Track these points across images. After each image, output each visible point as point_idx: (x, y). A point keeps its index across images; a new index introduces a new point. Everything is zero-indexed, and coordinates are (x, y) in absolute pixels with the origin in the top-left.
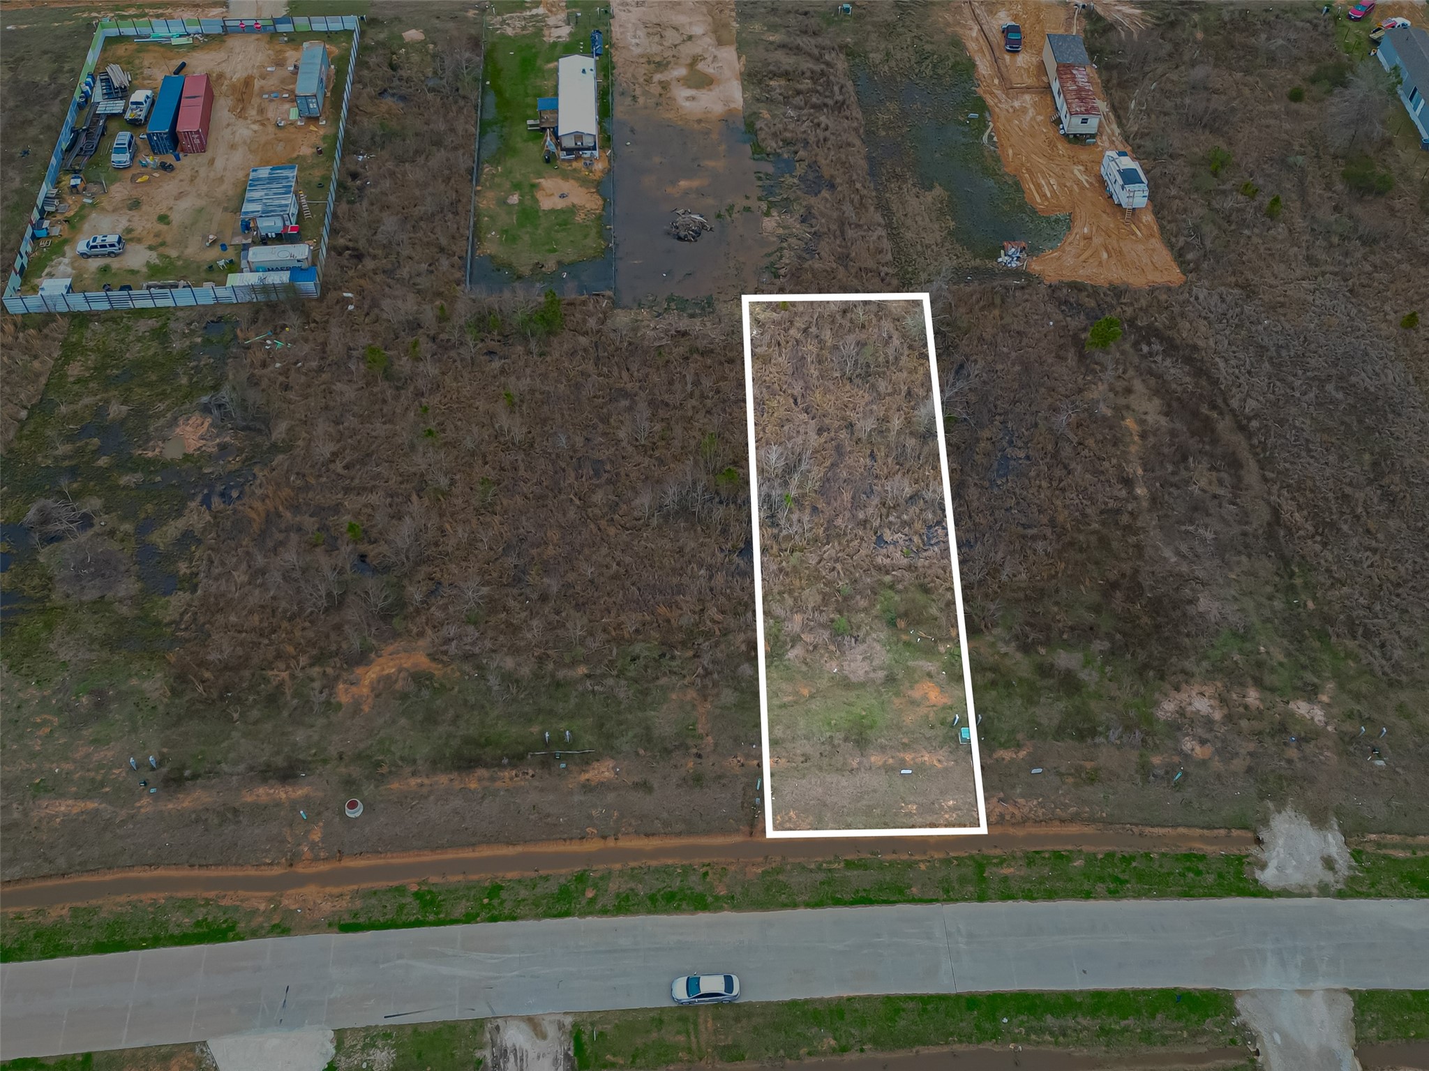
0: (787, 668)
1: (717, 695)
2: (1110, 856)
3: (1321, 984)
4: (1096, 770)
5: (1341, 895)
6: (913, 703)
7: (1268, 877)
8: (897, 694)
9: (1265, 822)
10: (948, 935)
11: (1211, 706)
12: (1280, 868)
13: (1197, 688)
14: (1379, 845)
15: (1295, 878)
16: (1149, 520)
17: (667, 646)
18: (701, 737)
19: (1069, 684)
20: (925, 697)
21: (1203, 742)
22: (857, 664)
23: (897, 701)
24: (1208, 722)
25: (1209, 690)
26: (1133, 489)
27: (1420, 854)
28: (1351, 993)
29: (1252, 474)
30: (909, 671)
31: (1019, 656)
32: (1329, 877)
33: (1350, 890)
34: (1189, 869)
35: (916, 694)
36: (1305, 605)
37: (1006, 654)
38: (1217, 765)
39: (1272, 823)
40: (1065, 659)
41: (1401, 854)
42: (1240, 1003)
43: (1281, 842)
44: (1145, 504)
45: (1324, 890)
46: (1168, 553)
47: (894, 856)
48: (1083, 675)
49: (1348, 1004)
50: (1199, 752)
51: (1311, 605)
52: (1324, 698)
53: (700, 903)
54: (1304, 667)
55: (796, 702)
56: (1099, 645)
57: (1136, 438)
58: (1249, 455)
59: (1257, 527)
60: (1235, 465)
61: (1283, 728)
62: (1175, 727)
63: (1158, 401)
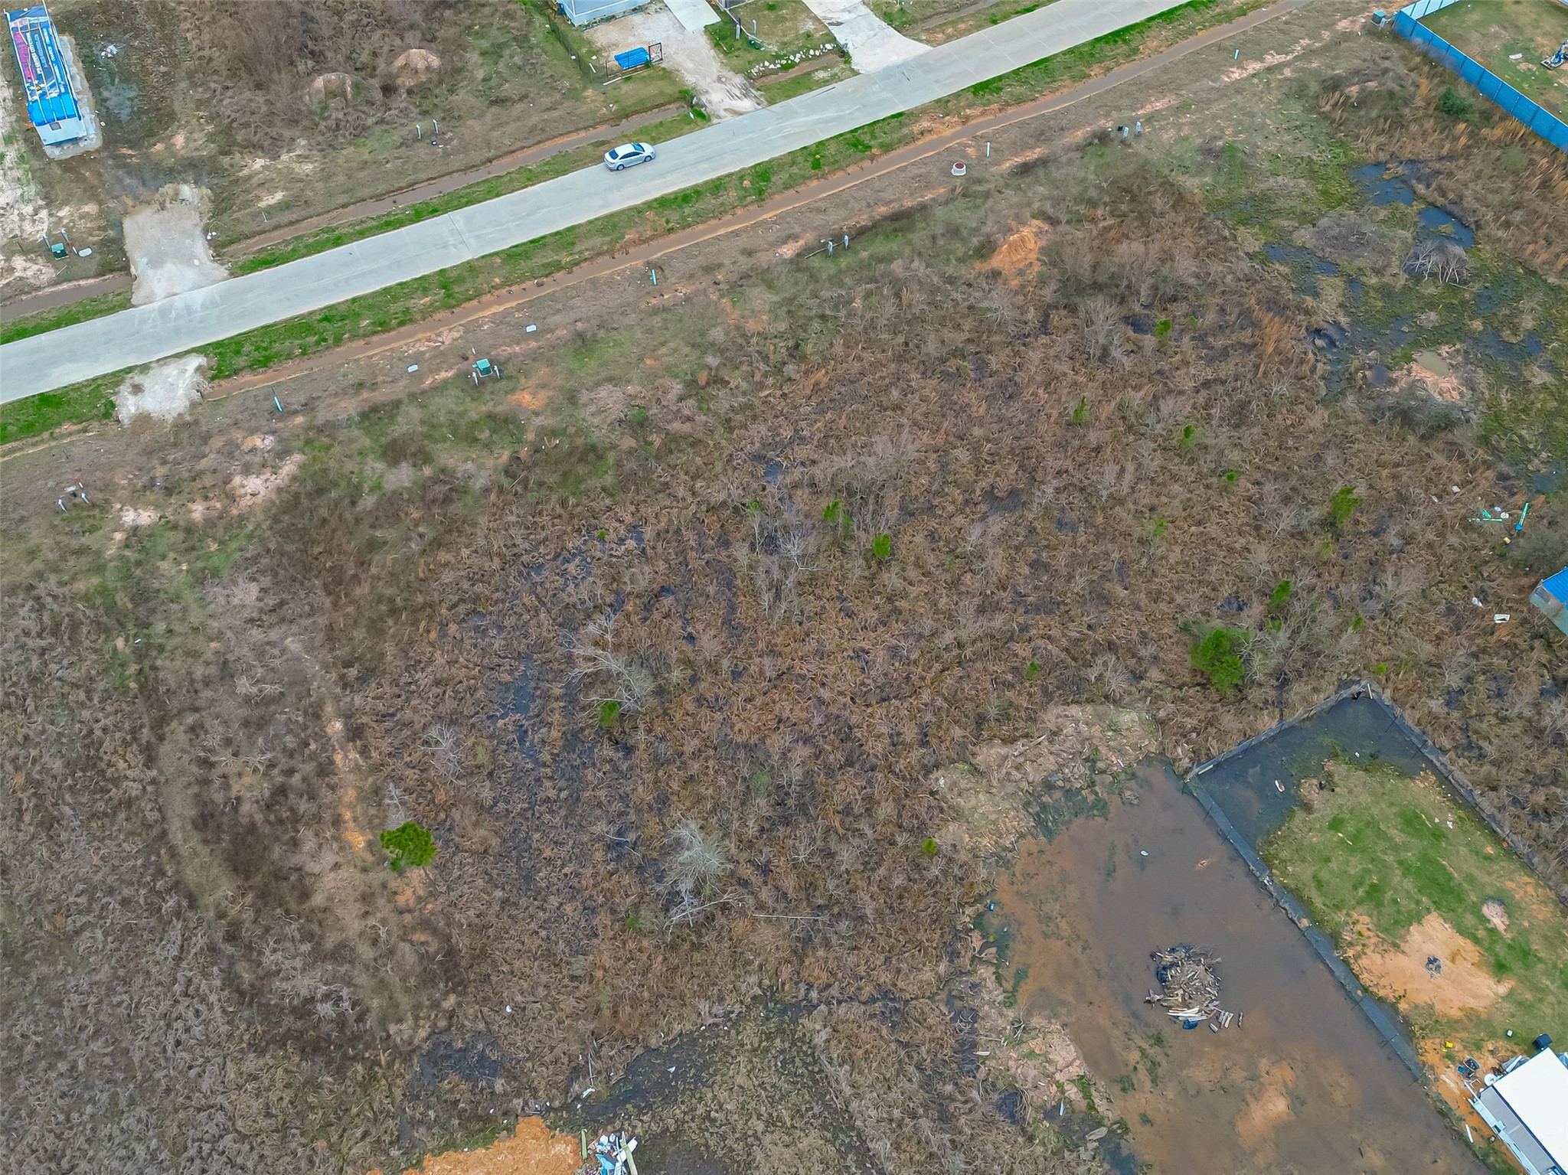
0: (676, 376)
1: (727, 333)
2: (338, 341)
3: (155, 305)
4: (357, 394)
5: (130, 370)
6: (544, 386)
7: (197, 361)
8: (561, 388)
9: (194, 405)
10: (463, 242)
11: (243, 486)
12: (184, 371)
13: (259, 499)
14: (85, 430)
15: (171, 370)
16: (322, 682)
17: (795, 351)
18: (722, 296)
19: (394, 453)
20: (534, 395)
21: (253, 450)
22: (611, 400)
23: (560, 382)
24: (247, 470)
25: (247, 501)
26: (345, 725)
27: (46, 435)
28: (133, 306)
30: (557, 411)
31: (451, 463)
32: (138, 379)
33: (116, 378)
34: (265, 349)
35: (544, 395)
36: (127, 640)
37: (466, 461)
38: (237, 435)
39: (188, 403)
40: (402, 477)
41: (66, 427)
42: (226, 273)
43: (181, 392)
44: (329, 709)
45: (145, 368)
46: (293, 645)
47: (524, 286)
48: (380, 466)
49: (134, 301)
50: (257, 441)
51: (120, 643)
52: (119, 536)
53: (663, 203)
54: (139, 563)
55: (653, 351)
56: (368, 501)
57: (348, 815)
58: (184, 850)
59: (177, 730)
60: (205, 821)
61: (169, 491)
62: (282, 453)
63: (318, 900)
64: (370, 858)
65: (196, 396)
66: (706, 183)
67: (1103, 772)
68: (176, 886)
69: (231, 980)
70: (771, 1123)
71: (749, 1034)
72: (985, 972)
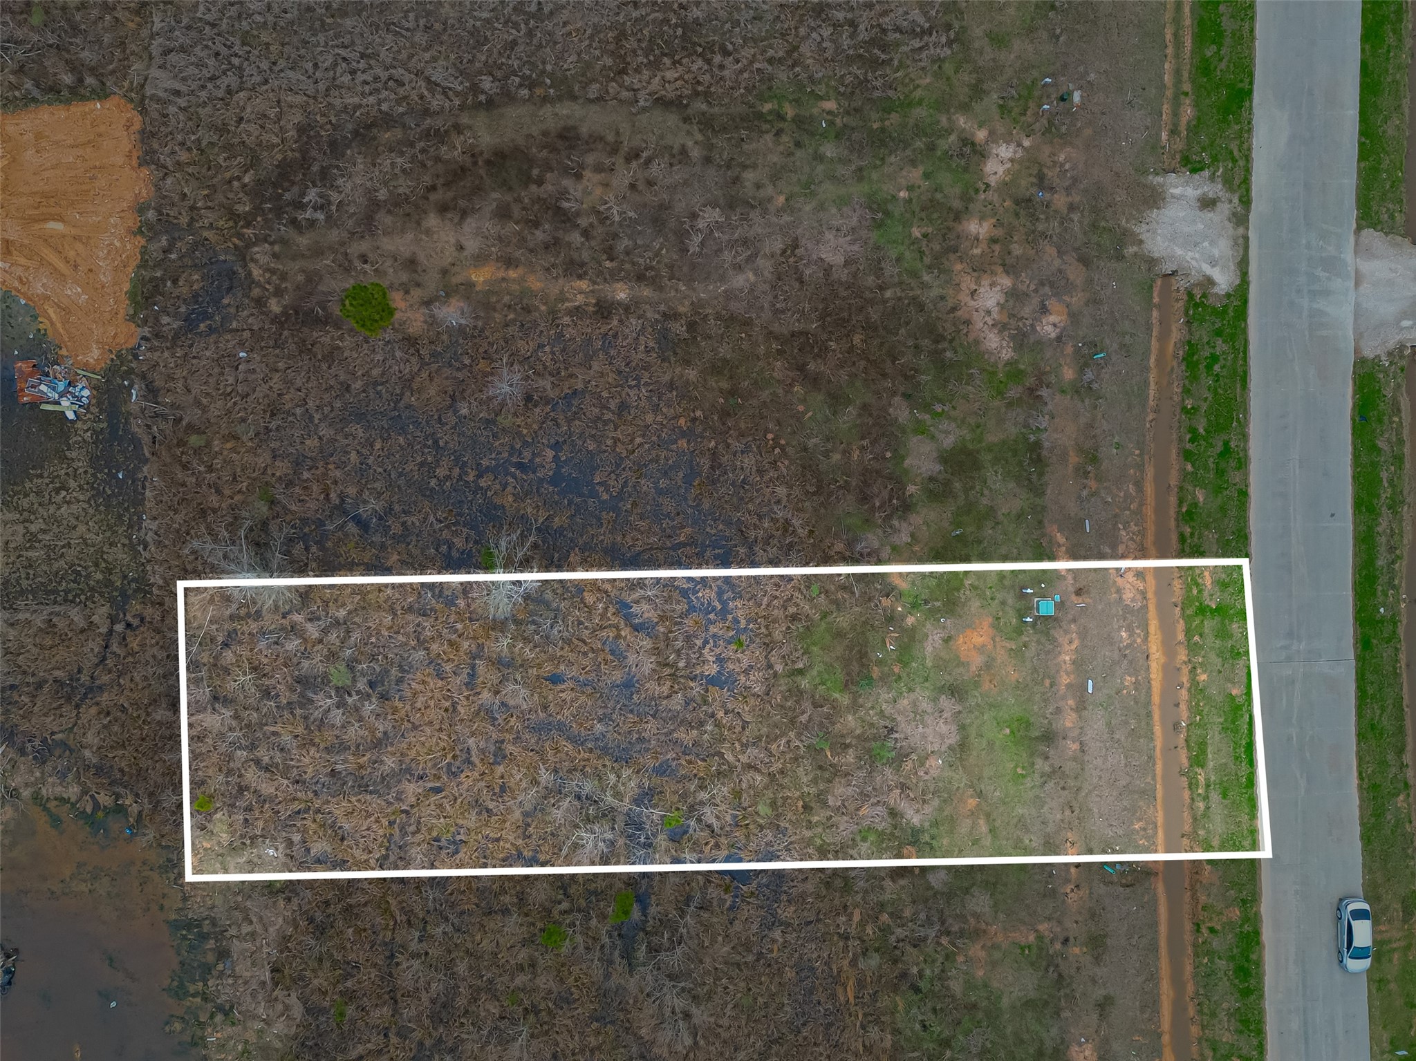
0: (935, 824)
1: (977, 916)
2: (1187, 455)
3: (1349, 256)
4: (1080, 450)
5: (1246, 202)
6: (988, 666)
7: (1224, 280)
8: (977, 685)
9: (1152, 262)
10: (1289, 659)
11: (992, 285)
12: (1213, 263)
13: (964, 298)
14: (1174, 132)
15: (1223, 248)
16: (682, 297)
17: (904, 981)
18: (1040, 938)
19: (961, 462)
20: (980, 649)
21: (1044, 310)
22: (930, 733)
23: (986, 686)
24: (1015, 296)
25: (967, 283)
26: (619, 303)
27: (1187, 87)
28: (1359, 229)
29: (590, 119)
30: (941, 665)
31: (916, 519)
32: (1224, 209)
33: (1241, 186)
34: (1209, 367)
35: (977, 661)
36: (830, 113)
37: (912, 535)
38: (1077, 299)
39: (1156, 255)
40: (922, 461)
41: (1188, 112)
42: (1368, 353)
43: (1179, 252)
44: (647, 292)
45: (1240, 219)
46: (740, 281)
47: (1183, 706)
48: (948, 442)
49: (1368, 233)
50: (1057, 318)
51: (831, 105)
52: (981, 135)
53: (1250, 939)
54: (931, 148)
55: (988, 816)
56: (901, 412)
57: (512, 274)
58: (547, 110)
59: (691, 139)
60: (568, 137)
61: (1024, 202)
62: (1021, 340)
63: (432, 221)
64: (456, 280)
65: (1168, 268)
66: (1261, 1012)
67: (212, 1016)
68: (509, 97)
69: (388, 121)
70: (32, 539)
71: (118, 555)
72: (73, 791)
